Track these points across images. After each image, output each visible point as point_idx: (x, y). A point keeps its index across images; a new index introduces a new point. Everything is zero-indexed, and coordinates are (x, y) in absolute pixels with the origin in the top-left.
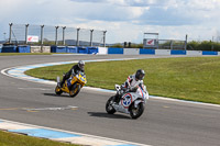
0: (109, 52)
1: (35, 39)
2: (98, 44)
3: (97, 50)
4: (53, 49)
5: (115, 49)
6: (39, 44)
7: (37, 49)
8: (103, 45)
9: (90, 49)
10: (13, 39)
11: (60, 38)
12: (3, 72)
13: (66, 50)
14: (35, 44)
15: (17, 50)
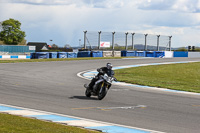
0: (175, 56)
1: (107, 45)
2: (164, 48)
3: (163, 54)
4: (124, 54)
5: (180, 53)
6: (111, 49)
7: (108, 54)
8: (169, 49)
9: (157, 53)
10: (87, 45)
11: (129, 44)
12: (79, 75)
13: (135, 54)
14: (107, 49)
15: (91, 55)
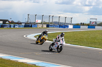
0: (74, 27)
1: (39, 21)
2: (68, 24)
3: (68, 26)
4: (48, 26)
5: (77, 26)
6: (41, 23)
7: (40, 26)
8: (71, 24)
9: (64, 26)
10: (29, 21)
11: (51, 21)
12: (24, 36)
13: (54, 26)
14: (39, 23)
15: (31, 26)
